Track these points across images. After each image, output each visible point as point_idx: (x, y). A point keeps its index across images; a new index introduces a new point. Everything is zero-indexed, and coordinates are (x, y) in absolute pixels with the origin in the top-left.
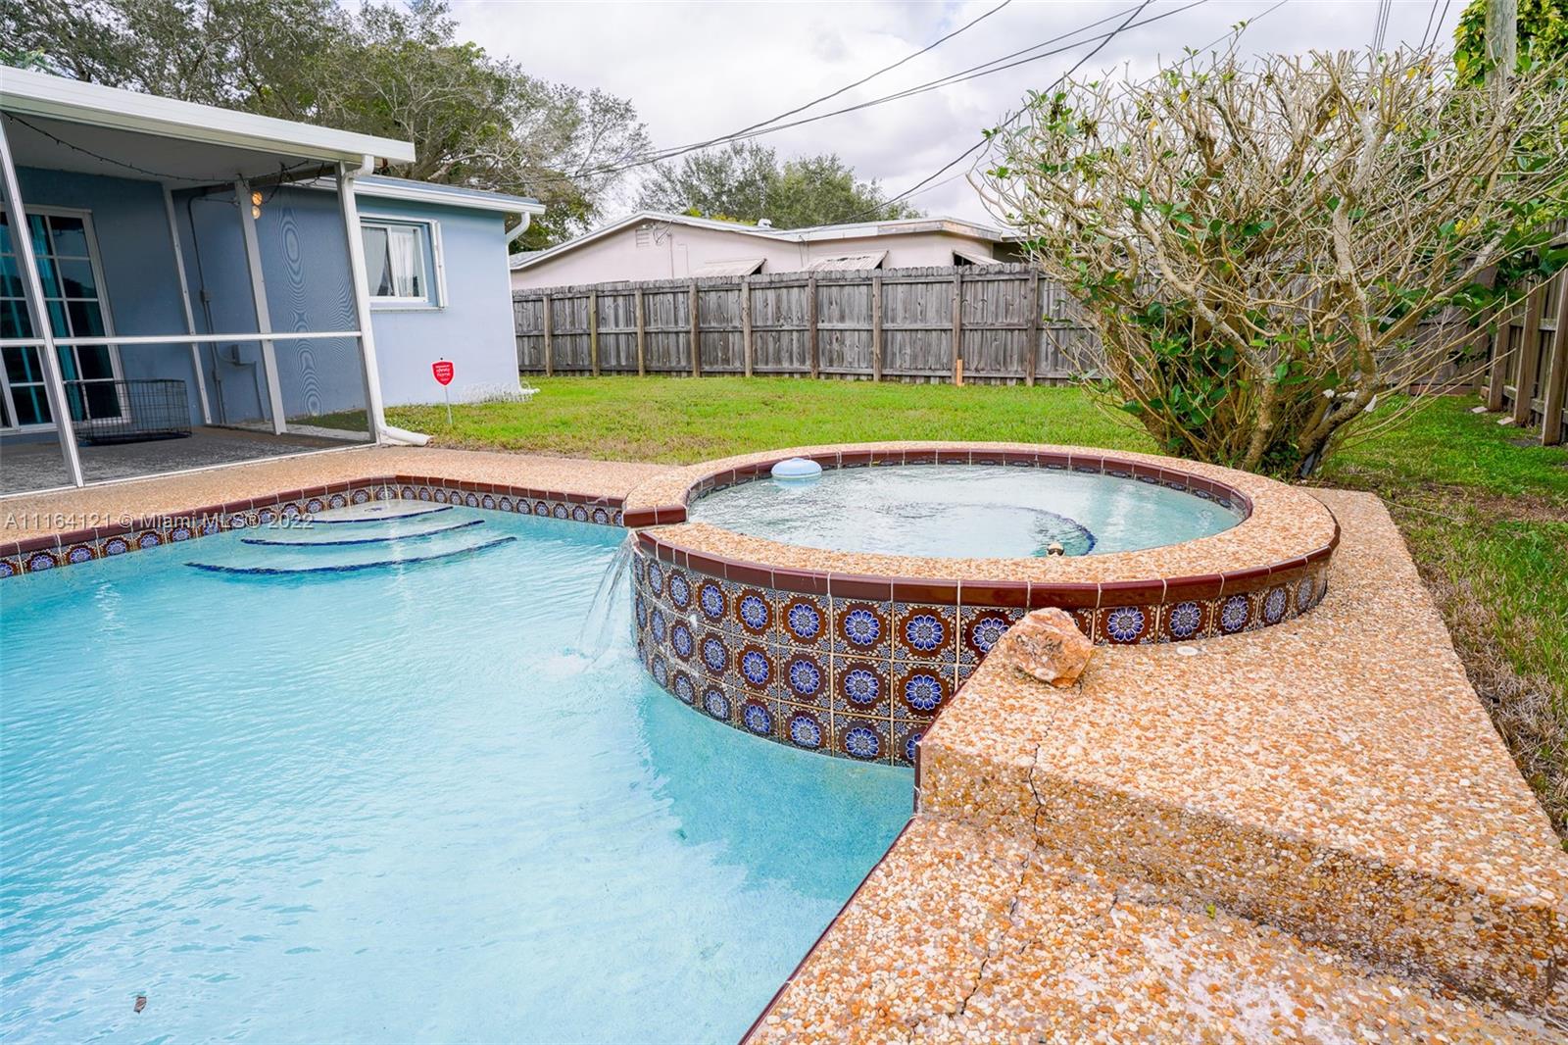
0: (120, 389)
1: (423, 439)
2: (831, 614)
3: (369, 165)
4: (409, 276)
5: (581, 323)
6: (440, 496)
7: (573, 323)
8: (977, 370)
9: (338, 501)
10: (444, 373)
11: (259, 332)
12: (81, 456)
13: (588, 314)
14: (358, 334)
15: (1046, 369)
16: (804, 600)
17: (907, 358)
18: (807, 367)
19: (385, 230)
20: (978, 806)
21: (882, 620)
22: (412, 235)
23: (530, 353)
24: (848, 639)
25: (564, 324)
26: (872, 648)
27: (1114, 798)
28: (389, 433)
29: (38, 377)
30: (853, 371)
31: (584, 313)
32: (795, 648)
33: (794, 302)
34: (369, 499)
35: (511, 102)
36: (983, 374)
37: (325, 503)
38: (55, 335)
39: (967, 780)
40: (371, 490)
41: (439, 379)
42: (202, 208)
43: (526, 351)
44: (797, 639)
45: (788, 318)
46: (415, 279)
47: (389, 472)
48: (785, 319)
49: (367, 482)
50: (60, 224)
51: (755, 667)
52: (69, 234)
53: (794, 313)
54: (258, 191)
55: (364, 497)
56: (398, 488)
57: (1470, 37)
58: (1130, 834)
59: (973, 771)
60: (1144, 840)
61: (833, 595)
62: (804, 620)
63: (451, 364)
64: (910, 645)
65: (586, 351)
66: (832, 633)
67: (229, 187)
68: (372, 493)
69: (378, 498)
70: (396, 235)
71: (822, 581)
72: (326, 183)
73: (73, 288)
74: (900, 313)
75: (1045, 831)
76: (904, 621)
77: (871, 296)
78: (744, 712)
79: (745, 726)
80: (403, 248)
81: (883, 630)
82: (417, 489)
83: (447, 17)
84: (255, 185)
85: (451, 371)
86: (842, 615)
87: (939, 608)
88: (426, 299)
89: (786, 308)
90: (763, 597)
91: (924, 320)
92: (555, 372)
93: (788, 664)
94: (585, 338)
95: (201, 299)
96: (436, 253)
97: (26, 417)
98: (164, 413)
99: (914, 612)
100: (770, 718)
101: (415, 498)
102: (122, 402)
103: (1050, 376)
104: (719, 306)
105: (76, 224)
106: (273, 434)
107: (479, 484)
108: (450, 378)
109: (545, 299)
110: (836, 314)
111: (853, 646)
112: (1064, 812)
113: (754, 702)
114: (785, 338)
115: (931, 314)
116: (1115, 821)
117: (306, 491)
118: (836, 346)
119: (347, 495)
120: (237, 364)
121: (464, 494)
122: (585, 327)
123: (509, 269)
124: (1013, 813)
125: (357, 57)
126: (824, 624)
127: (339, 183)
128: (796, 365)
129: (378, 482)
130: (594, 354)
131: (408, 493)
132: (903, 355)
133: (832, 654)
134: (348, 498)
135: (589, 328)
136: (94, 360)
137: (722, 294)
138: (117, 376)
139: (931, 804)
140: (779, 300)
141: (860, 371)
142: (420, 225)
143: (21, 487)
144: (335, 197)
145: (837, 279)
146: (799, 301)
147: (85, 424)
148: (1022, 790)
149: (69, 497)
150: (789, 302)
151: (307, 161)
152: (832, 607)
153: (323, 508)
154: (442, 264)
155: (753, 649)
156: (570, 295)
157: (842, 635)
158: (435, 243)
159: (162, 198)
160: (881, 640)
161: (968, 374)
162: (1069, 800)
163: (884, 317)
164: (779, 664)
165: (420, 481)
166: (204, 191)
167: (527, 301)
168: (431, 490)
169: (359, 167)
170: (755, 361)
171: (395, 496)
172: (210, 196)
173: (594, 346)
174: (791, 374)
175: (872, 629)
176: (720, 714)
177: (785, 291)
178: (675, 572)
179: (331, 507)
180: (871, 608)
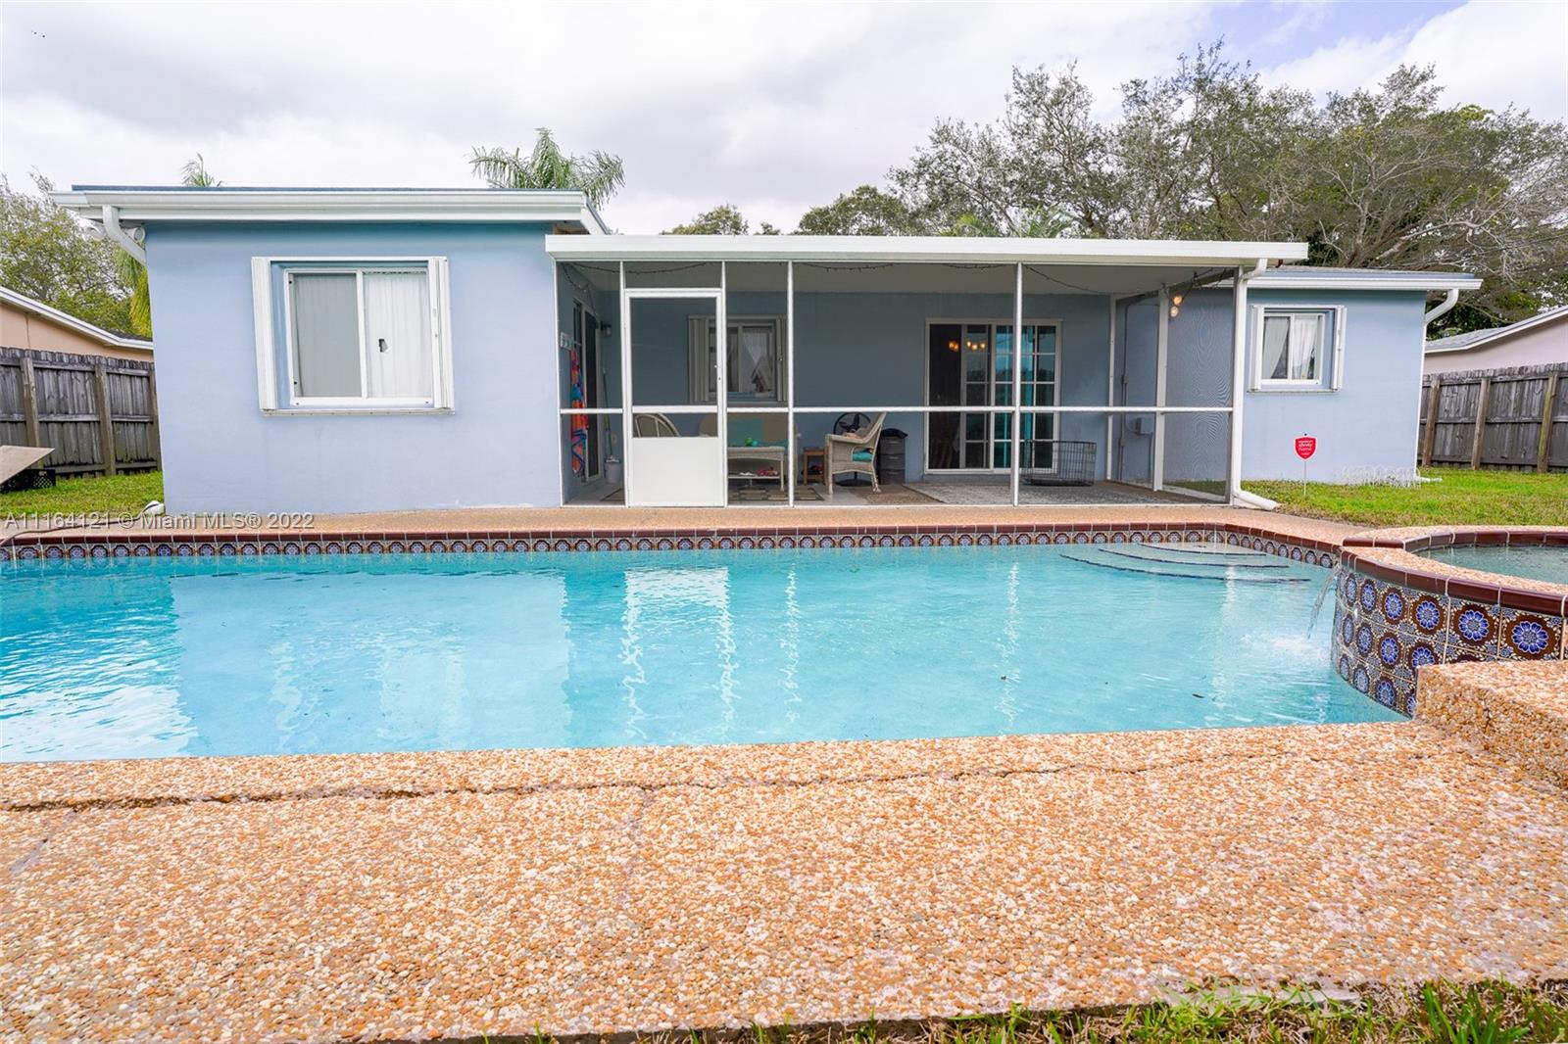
0: (1055, 447)
1: (1272, 504)
2: (1449, 611)
3: (1262, 265)
4: (1306, 358)
5: (1530, 409)
6: (1258, 545)
7: (1518, 410)
9: (1174, 537)
10: (1306, 448)
11: (1155, 405)
12: (1020, 490)
13: (1543, 399)
14: (1230, 409)
16: (1429, 598)
19: (1289, 318)
20: (1450, 717)
21: (1492, 621)
22: (1315, 322)
23: (1453, 442)
24: (1461, 634)
25: (1506, 410)
26: (1481, 643)
27: (1538, 716)
28: (1241, 496)
29: (1009, 437)
31: (1537, 399)
32: (1419, 637)
34: (1200, 540)
35: (1504, 157)
37: (1165, 537)
38: (1023, 404)
39: (1444, 696)
40: (1203, 534)
41: (1300, 453)
42: (1135, 310)
43: (1449, 440)
44: (1421, 630)
46: (1312, 361)
47: (1224, 521)
49: (1200, 526)
50: (1043, 330)
51: (1389, 651)
52: (1048, 336)
54: (1177, 295)
55: (1196, 537)
56: (1226, 535)
58: (1547, 745)
59: (1450, 689)
60: (1556, 752)
61: (1450, 595)
62: (1427, 614)
63: (1314, 440)
64: (1515, 646)
65: (1531, 443)
66: (1448, 627)
67: (1154, 294)
68: (1203, 536)
69: (1207, 540)
70: (1299, 323)
71: (1442, 582)
72: (1227, 283)
73: (1042, 375)
75: (1491, 739)
76: (1511, 624)
78: (1377, 687)
79: (1377, 698)
80: (1303, 334)
81: (1492, 630)
82: (1240, 537)
83: (1429, 85)
84: (1174, 291)
85: (1314, 448)
86: (1458, 613)
87: (1546, 618)
88: (1320, 382)
90: (1400, 594)
92: (1483, 465)
93: (1412, 649)
94: (1533, 427)
95: (1122, 381)
96: (1338, 337)
97: (998, 464)
98: (1079, 467)
99: (1522, 618)
100: (1394, 693)
101: (1238, 544)
102: (1055, 456)
105: (1052, 329)
106: (1151, 490)
107: (1291, 537)
108: (1312, 452)
109: (1483, 382)
111: (1464, 640)
112: (1504, 724)
113: (1385, 679)
116: (1537, 735)
117: (1151, 525)
119: (1183, 534)
120: (1138, 433)
121: (1277, 545)
122: (1535, 414)
123: (1424, 352)
124: (1470, 723)
125: (1320, 146)
126: (1442, 619)
127: (1236, 283)
129: (1210, 527)
130: (1542, 447)
131: (1232, 540)
133: (1446, 645)
134: (1183, 536)
135: (1540, 414)
136: (1044, 423)
138: (1056, 437)
139: (1421, 713)
142: (1325, 311)
143: (985, 502)
144: (1231, 293)
147: (1028, 471)
148: (1478, 707)
149: (1008, 510)
151: (1212, 269)
152: (1450, 606)
153: (1161, 541)
154: (1343, 346)
155: (1390, 636)
156: (1520, 377)
157: (1456, 630)
158: (1338, 328)
159: (1109, 305)
160: (1490, 638)
162: (1508, 716)
164: (1406, 648)
165: (1244, 530)
166: (1139, 298)
167: (1459, 385)
168: (1252, 539)
169: (1254, 268)
171: (1223, 541)
172: (1142, 302)
173: (1543, 437)
175: (1482, 627)
176: (1362, 689)
178: (1368, 582)
179: (1168, 540)
180: (1482, 610)
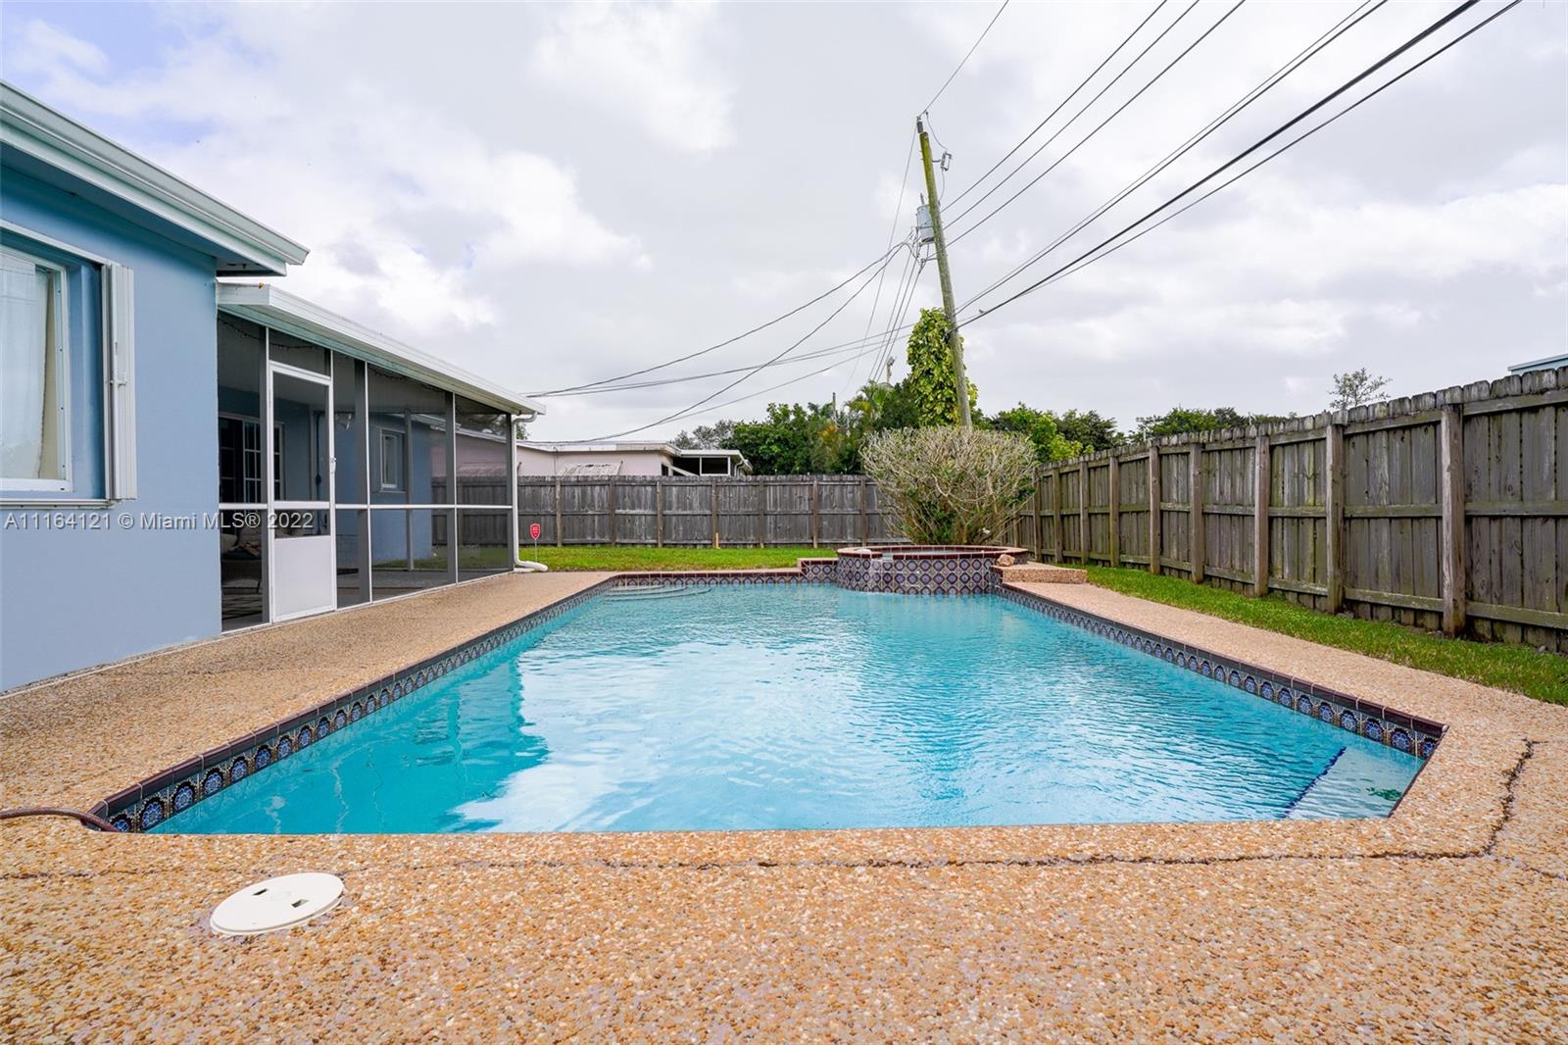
8: (728, 540)
15: (770, 538)
17: (681, 533)
18: (607, 539)
30: (642, 542)
33: (596, 495)
36: (732, 542)
45: (592, 506)
48: (589, 506)
53: (596, 503)
57: (914, 354)
74: (675, 505)
77: (654, 494)
89: (590, 499)
91: (691, 508)
103: (773, 542)
104: (533, 497)
110: (629, 503)
114: (589, 521)
115: (696, 504)
118: (628, 526)
128: (597, 538)
132: (677, 532)
137: (536, 488)
140: (584, 493)
141: (647, 541)
145: (629, 481)
146: (600, 495)
150: (592, 495)
161: (722, 542)
163: (664, 507)
170: (564, 537)
174: (593, 544)
177: (589, 488)
